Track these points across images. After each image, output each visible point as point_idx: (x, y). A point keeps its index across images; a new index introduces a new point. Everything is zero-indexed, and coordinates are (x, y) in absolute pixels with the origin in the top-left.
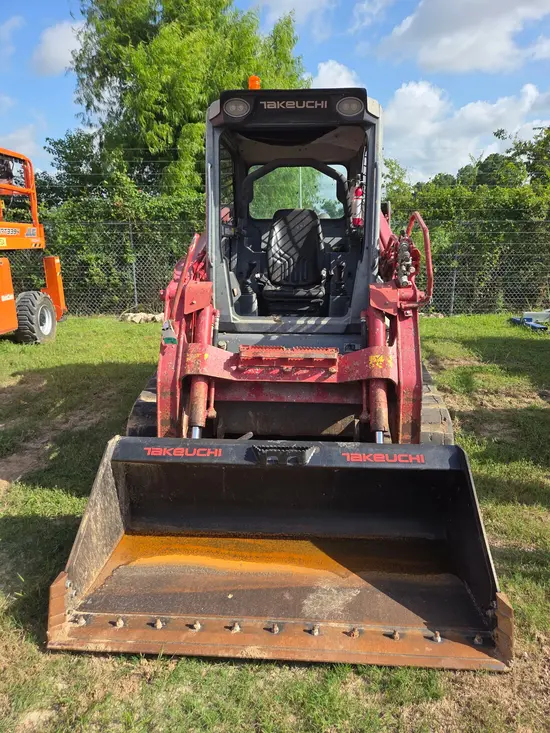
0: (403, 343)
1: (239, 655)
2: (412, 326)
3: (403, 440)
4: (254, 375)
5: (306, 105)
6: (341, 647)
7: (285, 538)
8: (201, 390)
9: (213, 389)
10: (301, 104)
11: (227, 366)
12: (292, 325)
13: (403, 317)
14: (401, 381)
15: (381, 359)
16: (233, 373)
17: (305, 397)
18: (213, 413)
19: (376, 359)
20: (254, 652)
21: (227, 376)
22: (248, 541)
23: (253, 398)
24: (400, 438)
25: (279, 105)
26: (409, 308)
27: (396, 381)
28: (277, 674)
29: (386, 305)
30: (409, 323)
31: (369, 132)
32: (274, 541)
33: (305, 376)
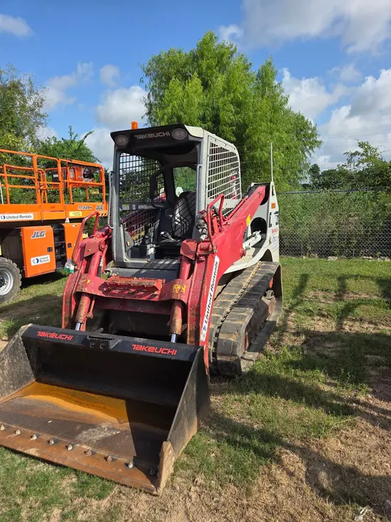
0: (196, 278)
1: (25, 452)
2: (204, 267)
3: (190, 342)
4: (114, 294)
5: (158, 135)
6: (76, 459)
7: (113, 396)
8: (85, 301)
9: (93, 302)
10: (155, 135)
11: (101, 288)
12: (156, 264)
13: (200, 262)
14: (190, 301)
15: (179, 288)
16: (104, 292)
17: (148, 310)
18: (90, 315)
19: (177, 287)
20: (32, 452)
21: (100, 293)
22: (92, 395)
23: (121, 308)
24: (188, 340)
25: (145, 136)
26: (202, 255)
27: (186, 302)
28: (41, 466)
29: (189, 254)
30: (203, 265)
31: (197, 147)
32: (105, 398)
33: (141, 296)
